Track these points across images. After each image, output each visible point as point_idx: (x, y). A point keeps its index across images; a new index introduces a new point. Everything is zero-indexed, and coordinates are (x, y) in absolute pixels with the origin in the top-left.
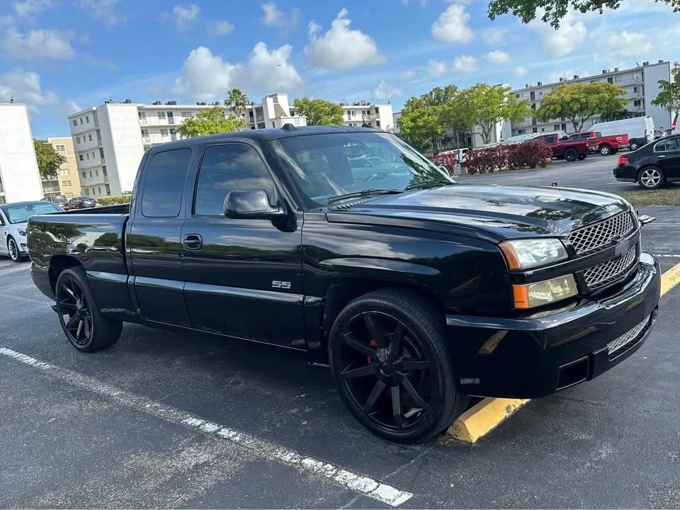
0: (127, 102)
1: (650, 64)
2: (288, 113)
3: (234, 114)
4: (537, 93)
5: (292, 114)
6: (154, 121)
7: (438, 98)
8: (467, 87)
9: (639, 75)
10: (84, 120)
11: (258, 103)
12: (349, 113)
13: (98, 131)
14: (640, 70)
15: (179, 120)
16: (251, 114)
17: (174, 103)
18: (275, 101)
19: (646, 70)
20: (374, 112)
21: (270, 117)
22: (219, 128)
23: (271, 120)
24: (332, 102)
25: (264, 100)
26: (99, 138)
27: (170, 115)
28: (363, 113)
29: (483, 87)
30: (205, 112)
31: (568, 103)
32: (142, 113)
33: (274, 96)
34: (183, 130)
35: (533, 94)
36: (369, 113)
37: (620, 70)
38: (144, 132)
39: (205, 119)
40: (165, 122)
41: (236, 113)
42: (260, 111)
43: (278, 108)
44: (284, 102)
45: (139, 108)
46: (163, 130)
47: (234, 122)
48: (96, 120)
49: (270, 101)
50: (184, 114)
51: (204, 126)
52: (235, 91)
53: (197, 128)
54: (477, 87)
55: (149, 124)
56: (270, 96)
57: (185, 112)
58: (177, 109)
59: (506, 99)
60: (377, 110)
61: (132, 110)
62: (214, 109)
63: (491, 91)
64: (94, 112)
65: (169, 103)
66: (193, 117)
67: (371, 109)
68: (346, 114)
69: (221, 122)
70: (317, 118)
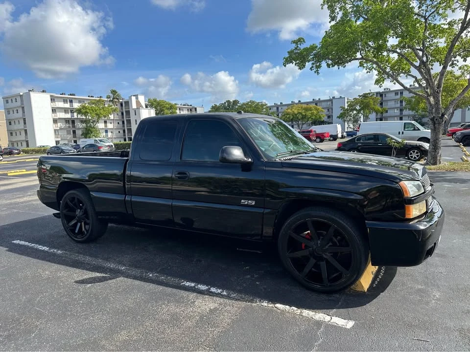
0: (43, 91)
1: (336, 98)
2: (144, 106)
3: (111, 104)
4: (280, 108)
5: (146, 107)
6: (61, 104)
7: (229, 106)
8: (245, 102)
9: (330, 103)
10: (14, 100)
11: (126, 99)
12: (180, 109)
13: (23, 108)
14: (331, 100)
15: (76, 105)
16: (122, 105)
17: (73, 95)
18: (137, 98)
19: (334, 101)
20: (194, 110)
21: (133, 108)
22: (101, 111)
23: (133, 109)
24: (171, 102)
25: (130, 98)
26: (24, 112)
27: (71, 102)
28: (188, 110)
29: (253, 102)
30: (93, 101)
31: (296, 115)
32: (53, 99)
33: (136, 96)
34: (79, 111)
35: (278, 108)
36: (191, 110)
37: (321, 99)
38: (54, 110)
39: (93, 105)
40: (67, 105)
41: (113, 103)
42: (127, 103)
43: (138, 103)
44: (142, 100)
45: (51, 96)
46: (66, 110)
47: (112, 109)
48: (22, 101)
49: (134, 98)
50: (80, 102)
51: (92, 110)
52: (114, 91)
53: (88, 111)
54: (250, 102)
55: (57, 106)
56: (134, 96)
57: (80, 101)
58: (75, 99)
59: (264, 110)
60: (196, 109)
61: (47, 96)
62: (100, 100)
63: (257, 105)
64: (21, 96)
65: (71, 95)
66: (86, 104)
67: (193, 108)
68: (178, 109)
69: (103, 108)
70: (162, 110)
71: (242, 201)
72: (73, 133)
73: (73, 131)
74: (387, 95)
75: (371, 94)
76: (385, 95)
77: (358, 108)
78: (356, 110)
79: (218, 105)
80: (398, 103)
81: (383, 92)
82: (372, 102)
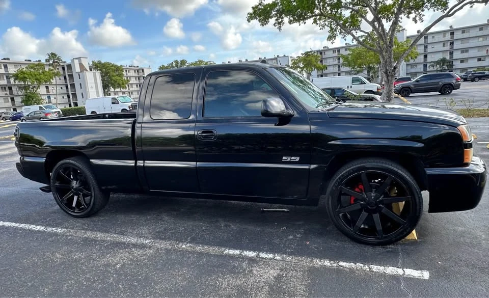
1: (280, 56)
2: (88, 70)
3: (51, 68)
5: (91, 70)
9: (275, 61)
11: (69, 62)
12: (126, 71)
14: (276, 59)
15: (12, 70)
16: (63, 69)
17: (8, 59)
18: (80, 61)
19: (278, 59)
20: (141, 72)
21: (77, 71)
22: (42, 76)
23: (77, 73)
24: (117, 64)
25: (72, 61)
27: (6, 66)
28: (135, 72)
30: (32, 65)
33: (79, 59)
34: (16, 77)
36: (138, 71)
37: (267, 58)
39: (32, 70)
40: (2, 71)
41: (53, 67)
42: (69, 67)
43: (81, 66)
44: (86, 63)
47: (53, 73)
49: (76, 62)
50: (16, 67)
51: (31, 74)
52: (52, 54)
53: (26, 75)
54: (199, 61)
56: (76, 58)
57: (16, 65)
58: (10, 63)
60: (143, 70)
62: (39, 64)
65: (4, 59)
66: (23, 69)
67: (140, 69)
68: (125, 71)
69: (43, 73)
70: (107, 73)
71: (284, 158)
72: (12, 101)
73: (11, 98)
74: (326, 53)
75: (312, 53)
76: (324, 53)
77: (301, 65)
78: (300, 68)
79: (166, 65)
80: (336, 61)
81: (322, 51)
82: (314, 60)
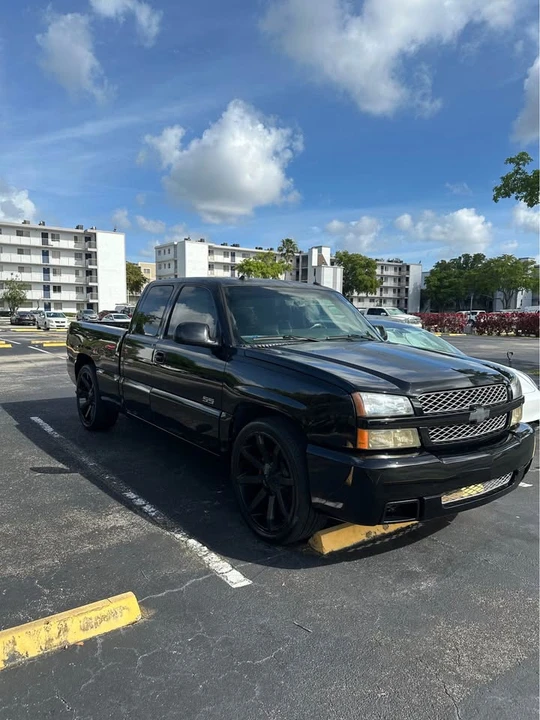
0: (202, 241)
2: (328, 263)
3: (283, 259)
5: (332, 264)
6: (219, 258)
7: (466, 262)
8: (495, 256)
10: (167, 252)
11: (306, 252)
12: (382, 268)
13: (176, 261)
15: (239, 260)
16: (298, 261)
17: (237, 246)
18: (320, 251)
20: (405, 269)
21: (313, 265)
22: (269, 269)
23: (313, 267)
25: (311, 250)
26: (176, 267)
27: (233, 255)
28: (395, 269)
29: (510, 258)
30: (261, 255)
32: (211, 251)
33: (319, 248)
34: (241, 268)
36: (400, 269)
38: (211, 266)
39: (260, 261)
40: (228, 260)
41: (285, 258)
42: (306, 259)
43: (321, 259)
44: (327, 254)
45: (209, 247)
46: (225, 266)
47: (283, 266)
48: (175, 253)
49: (315, 252)
50: (244, 256)
51: (257, 266)
52: (288, 240)
53: (252, 268)
55: (216, 261)
56: (316, 248)
57: (245, 254)
58: (239, 251)
59: (530, 272)
60: (408, 267)
61: (204, 247)
62: (269, 253)
63: (516, 263)
64: (175, 246)
65: (234, 246)
66: (251, 258)
67: (403, 266)
68: (379, 268)
69: (272, 265)
70: (353, 269)
79: (447, 261)
